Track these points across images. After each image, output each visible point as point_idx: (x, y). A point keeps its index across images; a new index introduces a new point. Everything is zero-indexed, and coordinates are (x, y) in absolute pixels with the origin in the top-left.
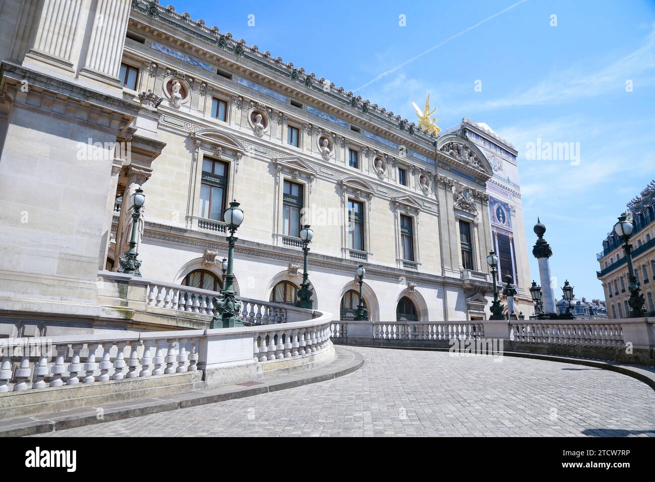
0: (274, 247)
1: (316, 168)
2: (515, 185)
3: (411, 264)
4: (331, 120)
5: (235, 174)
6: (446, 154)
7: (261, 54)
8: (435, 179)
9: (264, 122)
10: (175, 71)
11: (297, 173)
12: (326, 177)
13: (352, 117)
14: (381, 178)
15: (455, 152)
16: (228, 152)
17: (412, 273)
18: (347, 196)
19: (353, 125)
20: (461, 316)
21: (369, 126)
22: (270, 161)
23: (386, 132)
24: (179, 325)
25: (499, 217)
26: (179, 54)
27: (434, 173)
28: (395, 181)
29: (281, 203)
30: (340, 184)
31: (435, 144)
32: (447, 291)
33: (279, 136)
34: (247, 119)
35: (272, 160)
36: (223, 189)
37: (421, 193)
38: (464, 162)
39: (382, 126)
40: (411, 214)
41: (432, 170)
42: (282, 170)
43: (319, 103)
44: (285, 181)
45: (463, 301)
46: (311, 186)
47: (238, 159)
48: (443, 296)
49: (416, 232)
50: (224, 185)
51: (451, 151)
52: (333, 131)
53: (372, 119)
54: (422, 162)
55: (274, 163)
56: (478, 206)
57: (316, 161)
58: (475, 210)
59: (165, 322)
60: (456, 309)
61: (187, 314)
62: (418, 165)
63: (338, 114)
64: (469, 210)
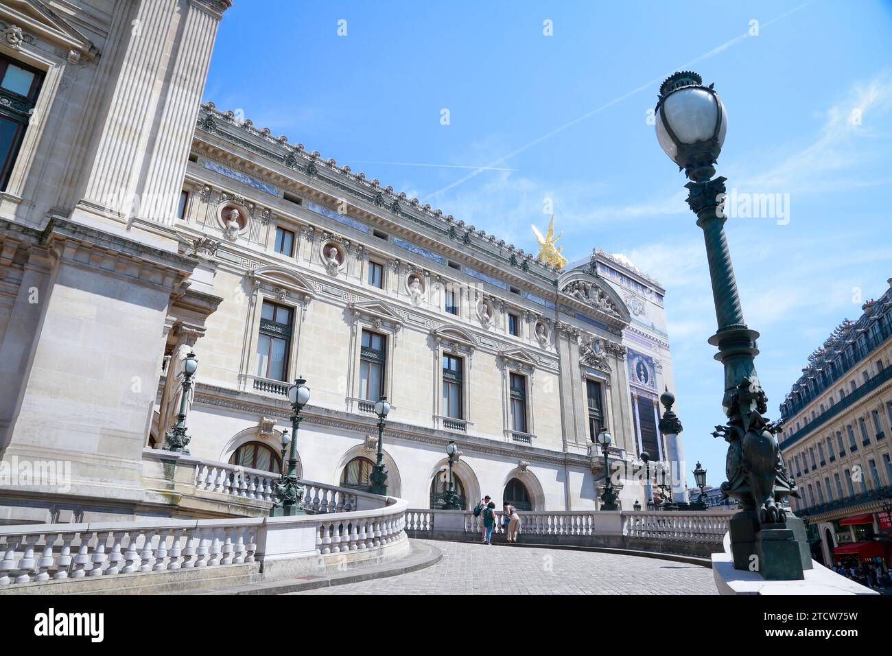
0: (348, 414)
1: (404, 315)
2: (661, 334)
3: (523, 437)
4: (424, 254)
5: (302, 323)
6: (571, 296)
7: (339, 169)
8: (555, 327)
9: (340, 257)
10: (232, 195)
11: (379, 321)
12: (415, 326)
13: (451, 251)
14: (485, 327)
15: (582, 293)
16: (293, 295)
17: (524, 448)
18: (441, 349)
19: (451, 260)
20: (589, 505)
21: (471, 262)
22: (345, 305)
23: (493, 269)
24: (231, 513)
25: (640, 375)
26: (239, 174)
27: (554, 320)
28: (504, 330)
29: (358, 358)
30: (433, 335)
31: (555, 283)
32: (570, 473)
33: (358, 274)
34: (318, 255)
35: (348, 304)
36: (286, 340)
37: (537, 345)
38: (593, 305)
39: (488, 261)
40: (523, 373)
41: (552, 316)
42: (360, 317)
43: (409, 233)
44: (364, 330)
45: (591, 484)
46: (396, 338)
47: (305, 304)
48: (564, 478)
49: (530, 395)
50: (288, 336)
51: (577, 291)
52: (425, 268)
53: (475, 253)
54: (540, 306)
55: (350, 309)
56: (611, 362)
57: (404, 306)
58: (607, 366)
59: (215, 508)
60: (582, 496)
61: (240, 499)
62: (533, 310)
63: (432, 247)
64: (600, 367)
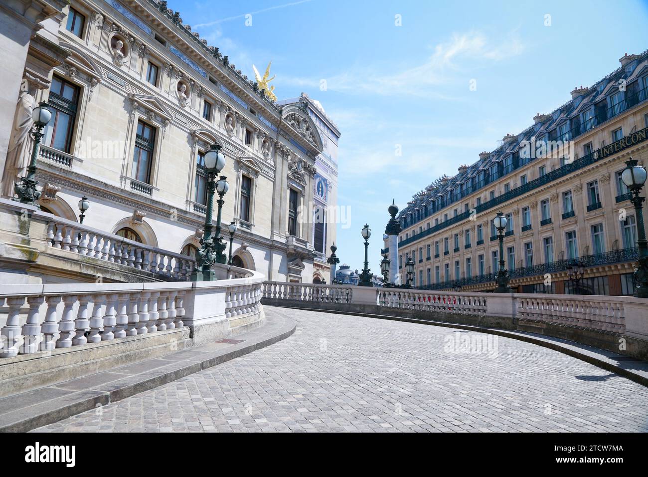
0: (122, 190)
1: (172, 113)
2: (334, 164)
3: (246, 225)
4: (192, 66)
5: (88, 102)
6: (289, 124)
8: (275, 145)
9: (124, 50)
11: (153, 114)
12: (180, 124)
13: (213, 68)
14: (229, 135)
15: (296, 124)
16: (82, 75)
17: (247, 233)
18: (197, 148)
19: (211, 76)
20: (282, 278)
21: (226, 81)
22: (126, 95)
23: (241, 90)
24: (82, 272)
25: (319, 191)
27: (275, 140)
28: (242, 141)
29: (133, 143)
30: (192, 135)
31: (281, 112)
32: (274, 254)
33: (138, 70)
34: (106, 43)
35: (128, 94)
36: (71, 116)
37: (262, 157)
38: (302, 134)
39: (239, 83)
40: (251, 176)
41: (274, 136)
42: (138, 108)
43: (184, 44)
44: (140, 121)
45: (285, 264)
46: (165, 131)
47: (92, 86)
48: (269, 258)
49: (254, 194)
50: (73, 112)
51: (293, 121)
52: (192, 78)
53: (230, 74)
54: (267, 127)
55: (130, 99)
56: (307, 178)
57: (173, 106)
58: (304, 181)
60: (279, 272)
61: (89, 258)
62: (262, 128)
63: (200, 62)
64: (300, 181)
